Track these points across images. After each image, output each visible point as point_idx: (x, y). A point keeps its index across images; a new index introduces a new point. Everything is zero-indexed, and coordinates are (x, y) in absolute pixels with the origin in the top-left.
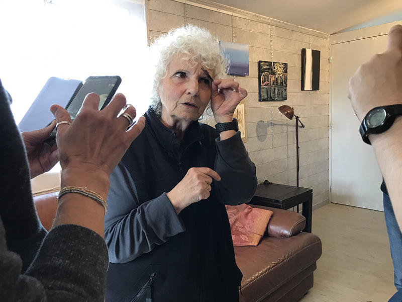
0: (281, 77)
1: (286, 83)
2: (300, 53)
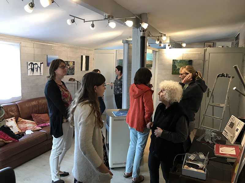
0: (72, 66)
1: (74, 68)
2: (81, 57)
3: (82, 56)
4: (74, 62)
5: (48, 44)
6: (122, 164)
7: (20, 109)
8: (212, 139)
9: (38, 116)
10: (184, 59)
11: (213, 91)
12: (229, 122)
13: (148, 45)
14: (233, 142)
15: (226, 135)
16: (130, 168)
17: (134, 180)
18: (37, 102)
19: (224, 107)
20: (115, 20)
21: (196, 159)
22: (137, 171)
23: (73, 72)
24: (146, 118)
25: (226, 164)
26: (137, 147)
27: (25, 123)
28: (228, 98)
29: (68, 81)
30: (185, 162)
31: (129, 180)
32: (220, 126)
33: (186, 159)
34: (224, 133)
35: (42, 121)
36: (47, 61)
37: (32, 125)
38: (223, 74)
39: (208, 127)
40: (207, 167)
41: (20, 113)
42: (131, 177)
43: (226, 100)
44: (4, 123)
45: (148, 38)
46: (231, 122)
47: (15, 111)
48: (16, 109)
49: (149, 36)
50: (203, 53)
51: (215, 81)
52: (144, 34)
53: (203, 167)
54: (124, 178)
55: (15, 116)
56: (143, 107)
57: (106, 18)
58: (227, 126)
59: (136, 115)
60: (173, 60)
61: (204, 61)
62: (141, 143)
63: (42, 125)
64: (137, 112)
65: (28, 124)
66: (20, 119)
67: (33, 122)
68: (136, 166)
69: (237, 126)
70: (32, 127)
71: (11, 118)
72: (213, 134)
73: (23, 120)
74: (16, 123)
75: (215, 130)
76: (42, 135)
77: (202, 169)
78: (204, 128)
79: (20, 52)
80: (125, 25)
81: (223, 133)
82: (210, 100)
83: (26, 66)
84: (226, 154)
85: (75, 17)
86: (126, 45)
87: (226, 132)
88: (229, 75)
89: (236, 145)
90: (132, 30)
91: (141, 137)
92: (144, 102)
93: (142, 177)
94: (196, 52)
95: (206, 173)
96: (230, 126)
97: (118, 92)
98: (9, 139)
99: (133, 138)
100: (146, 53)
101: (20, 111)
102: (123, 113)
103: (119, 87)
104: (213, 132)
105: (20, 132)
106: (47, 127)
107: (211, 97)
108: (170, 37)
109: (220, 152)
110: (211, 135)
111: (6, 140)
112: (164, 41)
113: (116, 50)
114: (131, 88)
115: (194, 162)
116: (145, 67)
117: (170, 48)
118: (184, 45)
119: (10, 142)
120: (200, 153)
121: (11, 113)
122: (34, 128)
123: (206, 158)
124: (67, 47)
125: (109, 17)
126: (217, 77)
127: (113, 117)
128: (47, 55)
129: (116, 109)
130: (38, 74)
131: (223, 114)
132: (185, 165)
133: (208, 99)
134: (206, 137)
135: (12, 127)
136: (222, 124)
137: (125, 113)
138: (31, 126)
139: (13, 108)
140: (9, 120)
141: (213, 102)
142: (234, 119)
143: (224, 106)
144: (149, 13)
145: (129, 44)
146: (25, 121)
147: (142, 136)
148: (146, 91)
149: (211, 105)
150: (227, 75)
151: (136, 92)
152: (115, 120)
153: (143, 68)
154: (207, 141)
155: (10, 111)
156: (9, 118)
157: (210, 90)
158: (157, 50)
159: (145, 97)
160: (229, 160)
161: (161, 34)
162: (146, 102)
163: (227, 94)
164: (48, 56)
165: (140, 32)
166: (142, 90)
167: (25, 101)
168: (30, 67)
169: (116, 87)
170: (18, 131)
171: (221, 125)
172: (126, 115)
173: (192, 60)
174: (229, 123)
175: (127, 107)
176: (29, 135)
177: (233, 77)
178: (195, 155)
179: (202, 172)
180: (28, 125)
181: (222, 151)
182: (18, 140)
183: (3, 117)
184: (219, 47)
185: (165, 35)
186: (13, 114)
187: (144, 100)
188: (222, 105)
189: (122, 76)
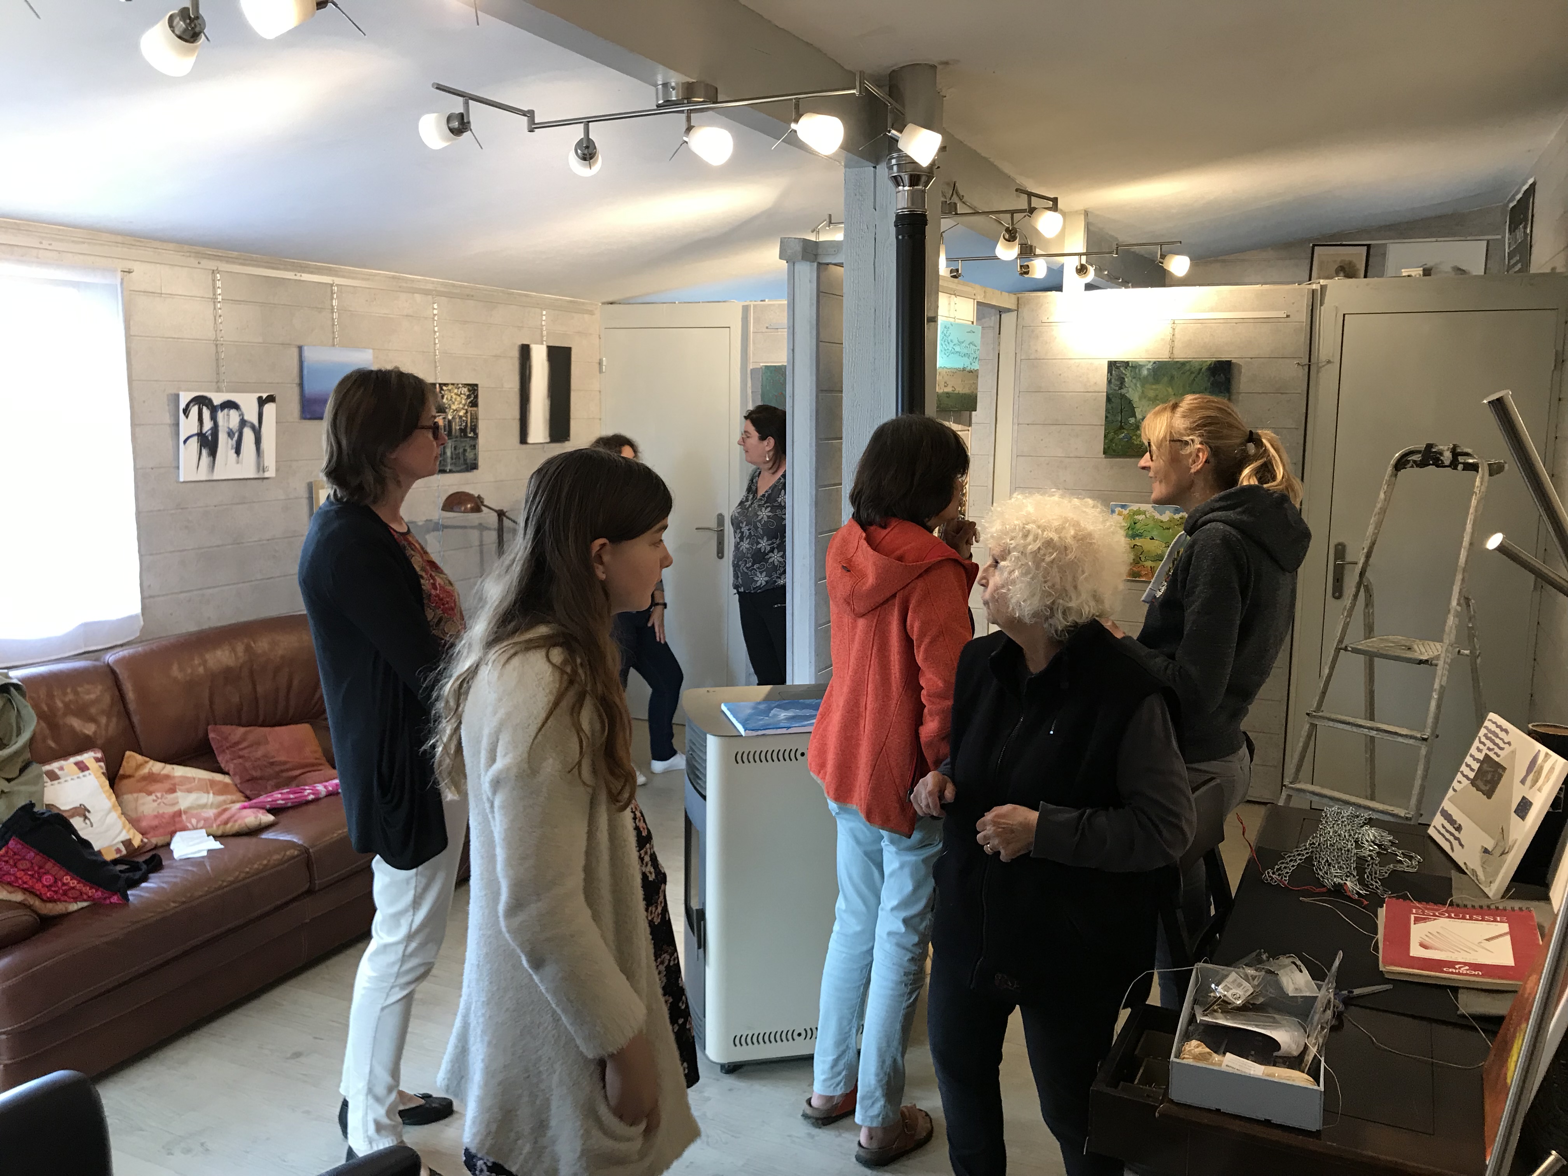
0: (461, 417)
1: (474, 429)
2: (515, 354)
3: (525, 352)
4: (473, 389)
5: (306, 277)
6: (790, 1036)
7: (130, 695)
8: (1361, 870)
9: (251, 738)
10: (1181, 355)
11: (1368, 556)
12: (1468, 760)
13: (943, 268)
14: (1494, 886)
15: (1455, 843)
16: (842, 1063)
17: (871, 1137)
18: (240, 648)
19: (1441, 663)
20: (729, 114)
21: (1261, 1000)
22: (888, 1083)
23: (470, 455)
24: (930, 744)
25: (1455, 1025)
26: (881, 931)
27: (167, 785)
28: (1467, 600)
29: (436, 514)
30: (1192, 1018)
31: (839, 1140)
32: (1418, 783)
33: (1195, 1001)
34: (1437, 828)
35: (278, 774)
36: (301, 385)
37: (209, 798)
38: (1429, 446)
39: (1336, 794)
40: (1327, 1048)
41: (136, 719)
42: (845, 1122)
43: (1451, 620)
44: (33, 789)
45: (946, 223)
46: (1481, 756)
47: (103, 712)
48: (107, 699)
49: (950, 209)
50: (1303, 317)
51: (1382, 496)
52: (917, 198)
53: (1306, 1047)
54: (803, 1129)
55: (99, 742)
56: (912, 671)
57: (668, 103)
58: (1461, 783)
59: (867, 725)
60: (1112, 365)
61: (1310, 366)
62: (904, 904)
63: (278, 797)
64: (870, 702)
65: (189, 791)
66: (133, 764)
67: (218, 777)
68: (879, 1050)
69: (1523, 782)
70: (210, 813)
71: (78, 758)
72: (1371, 833)
73: (157, 767)
74: (112, 785)
75: (1382, 812)
76: (282, 862)
77: (1294, 1062)
78: (1317, 802)
79: (127, 328)
80: (793, 140)
81: (1431, 831)
82: (1350, 615)
83: (168, 419)
84: (1452, 964)
85: (468, 97)
86: (806, 272)
87: (1452, 821)
88: (1467, 454)
89: (1517, 904)
90: (839, 174)
91: (902, 867)
92: (914, 638)
93: (921, 1121)
94: (1253, 310)
95: (1322, 1088)
96: (1479, 782)
97: (761, 579)
98: (65, 893)
99: (856, 873)
100: (934, 320)
101: (132, 707)
102: (790, 713)
103: (764, 544)
104: (1370, 822)
105: (136, 843)
106: (311, 807)
107: (1356, 596)
108: (1086, 213)
109: (1416, 951)
110: (1358, 845)
111: (51, 900)
112: (1046, 242)
113: (746, 309)
114: (833, 550)
115: (1249, 1021)
116: (930, 410)
117: (1089, 287)
118: (1179, 265)
119: (74, 907)
120: (1285, 960)
121: (76, 723)
122: (225, 816)
123: (1325, 993)
124: (426, 292)
125: (689, 92)
126: (1390, 469)
127: (728, 736)
128: (300, 348)
129: (748, 684)
130: (246, 467)
131: (1433, 704)
132: (1187, 1037)
133: (1337, 609)
134: (1325, 856)
135: (83, 812)
136: (1426, 770)
137: (807, 712)
138: (204, 806)
139: (89, 693)
140: (61, 768)
141: (1369, 630)
142: (1502, 735)
143: (1438, 657)
144: (946, 63)
145: (822, 267)
146: (167, 777)
147: (911, 858)
148: (928, 571)
149: (1356, 651)
150: (1455, 454)
151: (864, 576)
152: (739, 758)
153: (914, 417)
154: (1328, 883)
155: (69, 710)
156: (65, 755)
157: (1349, 550)
158: (1006, 301)
159: (919, 603)
160: (1469, 1004)
161: (1030, 195)
162: (927, 640)
163: (1459, 577)
164: (308, 353)
165: (891, 184)
166: (900, 559)
167: (164, 643)
168: (189, 426)
169: (745, 545)
170: (124, 836)
171: (1425, 777)
172: (810, 726)
173: (1229, 363)
174: (1470, 765)
175: (818, 670)
176: (197, 862)
177: (1495, 470)
178: (1251, 971)
179: (1299, 1078)
180: (185, 800)
181: (1428, 941)
182: (126, 897)
183: (23, 748)
184: (1405, 272)
185: (1055, 200)
186: (89, 729)
187: (917, 625)
188: (1425, 650)
189: (784, 476)
